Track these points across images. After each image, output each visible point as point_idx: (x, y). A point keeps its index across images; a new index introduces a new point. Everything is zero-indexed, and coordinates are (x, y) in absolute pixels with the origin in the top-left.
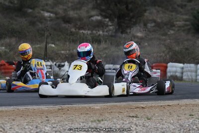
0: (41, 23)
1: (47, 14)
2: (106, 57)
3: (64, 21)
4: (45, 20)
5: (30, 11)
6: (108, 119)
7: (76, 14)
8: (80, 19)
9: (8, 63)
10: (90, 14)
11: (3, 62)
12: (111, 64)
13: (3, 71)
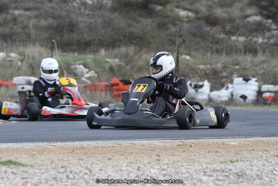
0: (175, 25)
1: (183, 13)
2: (263, 74)
3: (207, 22)
4: (181, 21)
5: (159, 8)
6: (246, 159)
7: (226, 12)
8: (231, 20)
9: (122, 81)
10: (245, 13)
11: (116, 80)
12: (272, 84)
13: (115, 93)
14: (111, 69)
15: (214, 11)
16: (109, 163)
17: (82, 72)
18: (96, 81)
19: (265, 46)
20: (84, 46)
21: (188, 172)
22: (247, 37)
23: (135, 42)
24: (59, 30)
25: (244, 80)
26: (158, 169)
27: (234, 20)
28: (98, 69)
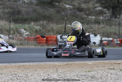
0: (64, 11)
1: (68, 6)
2: (103, 33)
3: (78, 10)
4: (67, 9)
5: (57, 4)
6: (95, 70)
7: (86, 6)
8: (89, 9)
9: (41, 36)
10: (95, 6)
11: (38, 36)
12: (107, 37)
13: (38, 41)
14: (36, 31)
15: (81, 5)
16: (35, 72)
17: (24, 32)
18: (30, 36)
19: (104, 21)
20: (24, 21)
21: (70, 76)
22: (96, 16)
23: (46, 19)
24: (13, 14)
25: (94, 35)
26: (57, 75)
27: (90, 9)
28: (30, 31)
